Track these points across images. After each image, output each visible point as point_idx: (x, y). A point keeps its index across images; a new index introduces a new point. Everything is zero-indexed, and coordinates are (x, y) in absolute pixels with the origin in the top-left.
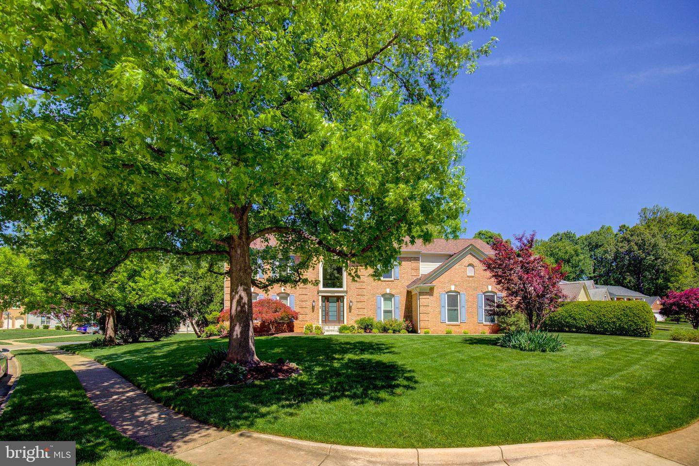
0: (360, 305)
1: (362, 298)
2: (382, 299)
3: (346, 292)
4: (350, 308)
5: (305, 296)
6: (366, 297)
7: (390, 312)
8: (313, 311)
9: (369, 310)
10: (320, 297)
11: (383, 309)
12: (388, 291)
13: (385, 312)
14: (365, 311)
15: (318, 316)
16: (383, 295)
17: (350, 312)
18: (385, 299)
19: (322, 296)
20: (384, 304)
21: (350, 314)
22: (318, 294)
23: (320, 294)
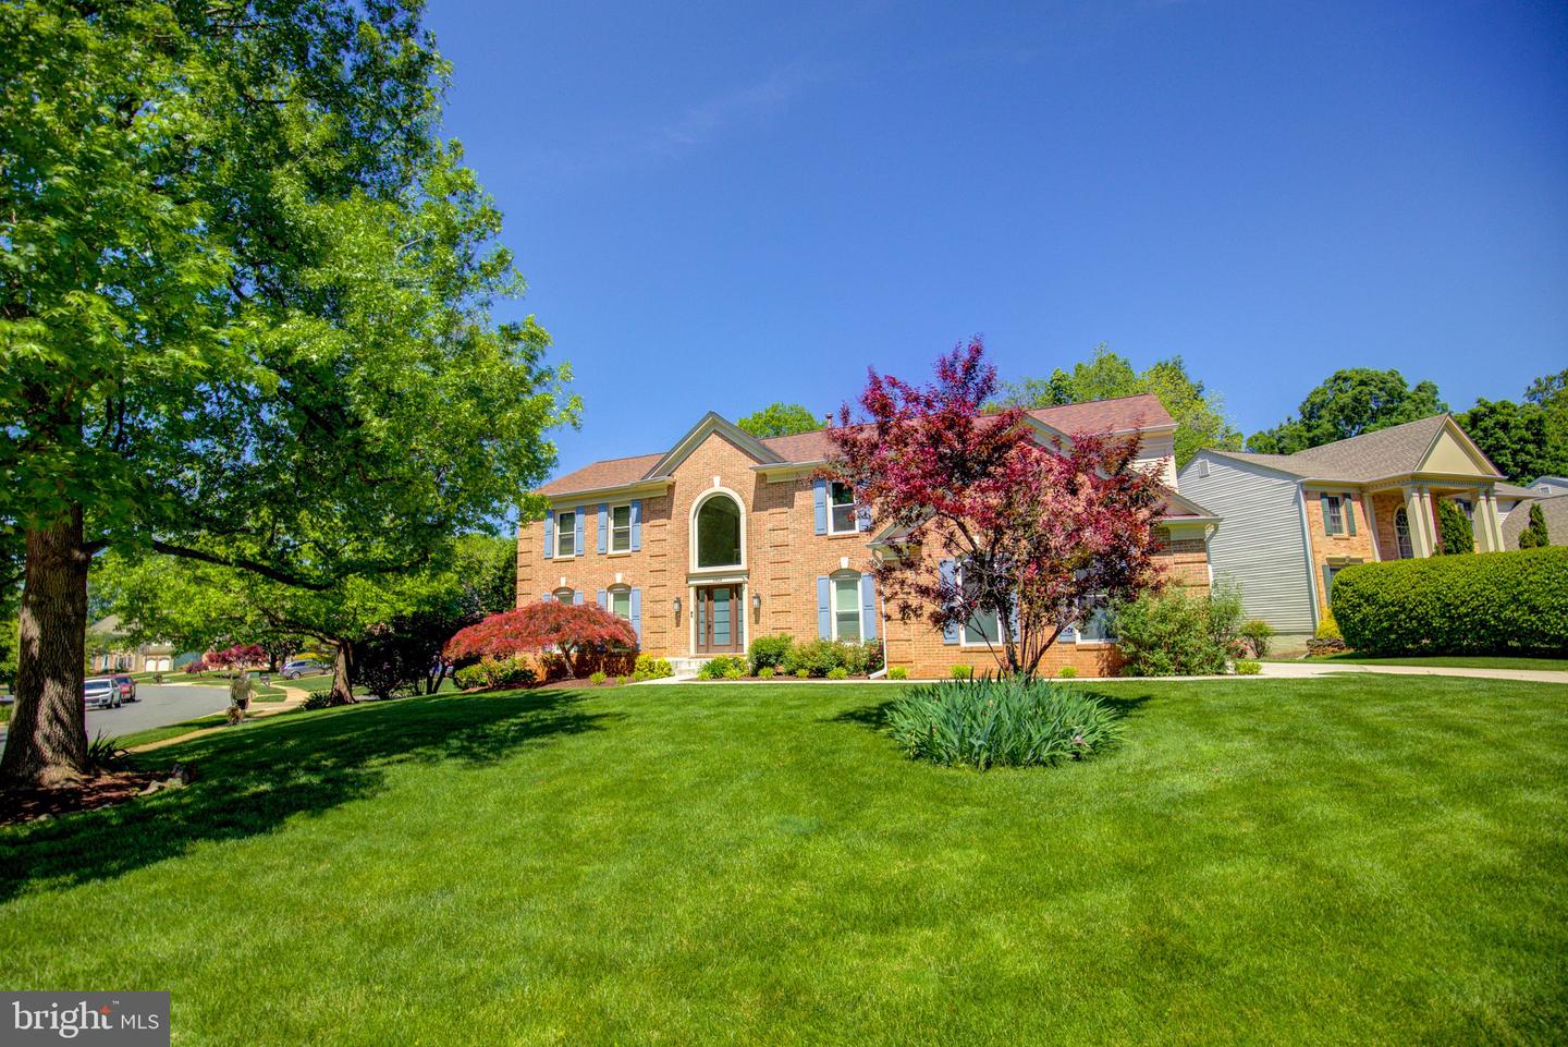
0: (779, 604)
1: (783, 587)
2: (833, 585)
3: (747, 573)
4: (757, 612)
5: (662, 590)
6: (793, 584)
7: (854, 617)
8: (678, 625)
9: (800, 616)
10: (692, 591)
11: (834, 609)
12: (844, 563)
13: (842, 618)
14: (791, 618)
15: (688, 634)
16: (833, 576)
17: (757, 622)
18: (841, 585)
19: (698, 588)
20: (839, 600)
21: (756, 627)
22: (687, 582)
23: (691, 583)
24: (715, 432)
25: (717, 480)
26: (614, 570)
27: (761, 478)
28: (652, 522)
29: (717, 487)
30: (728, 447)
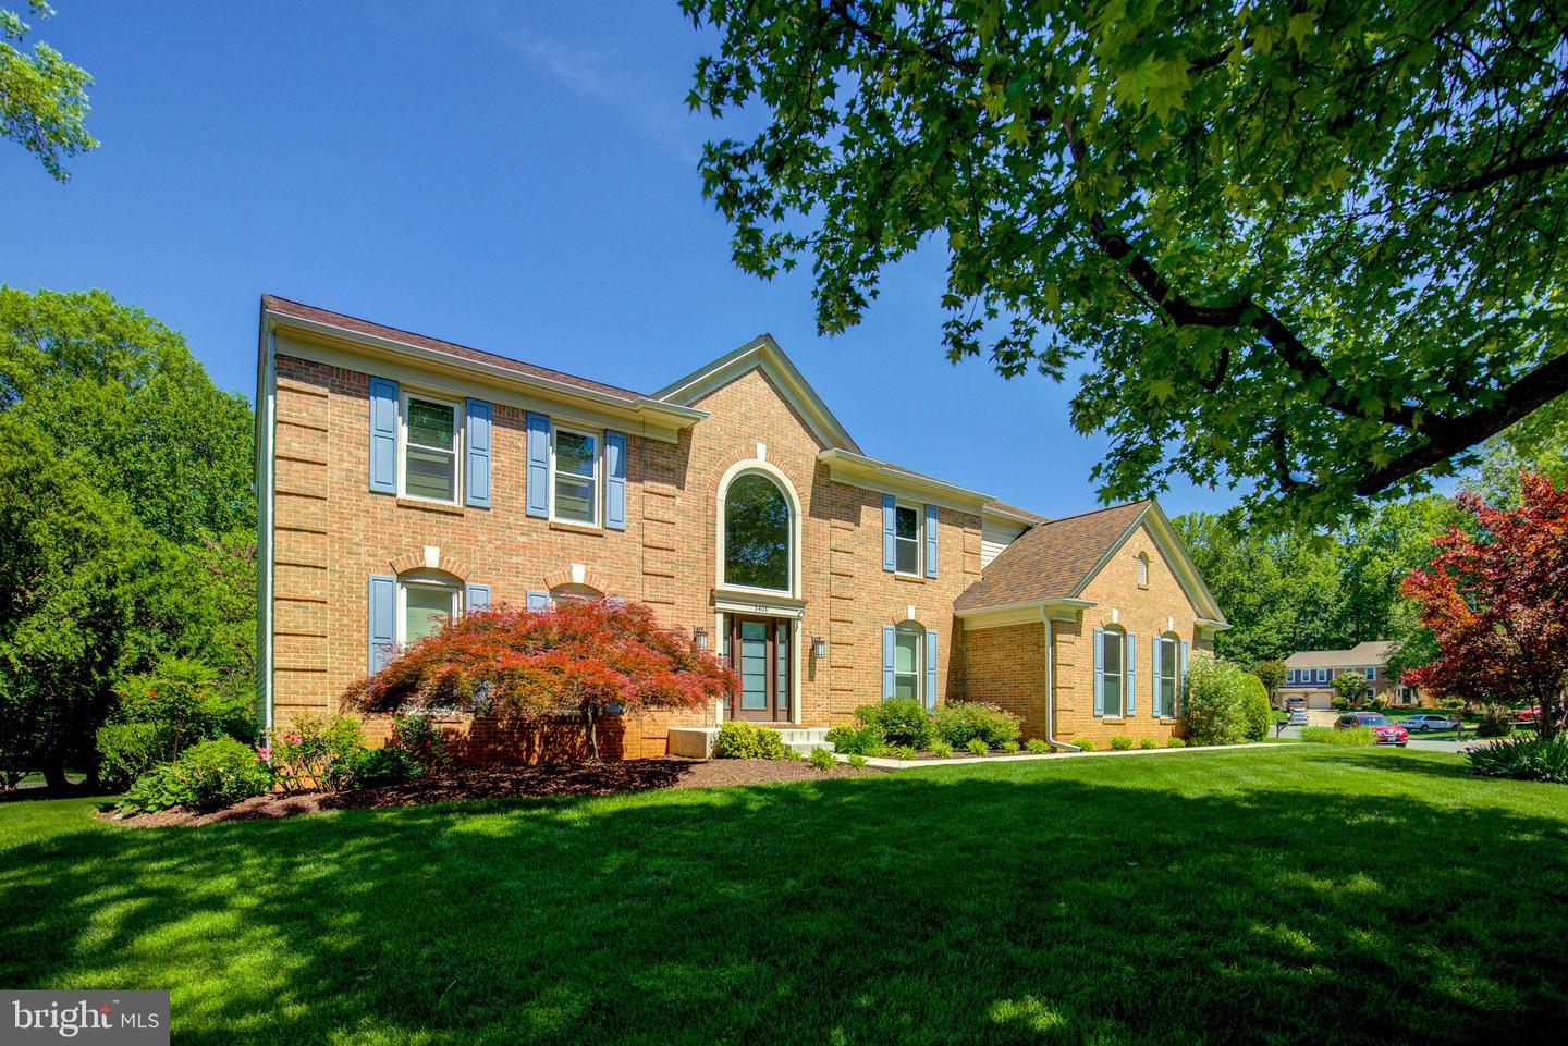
0: (839, 657)
1: (846, 632)
3: (801, 604)
4: (811, 663)
5: (666, 611)
6: (856, 629)
9: (862, 674)
10: (720, 618)
11: (895, 669)
14: (854, 677)
17: (812, 678)
18: (900, 640)
19: (729, 616)
21: (811, 684)
22: (712, 603)
23: (719, 605)
24: (759, 369)
25: (761, 449)
26: (566, 559)
27: (822, 469)
28: (648, 485)
29: (761, 461)
30: (778, 403)
